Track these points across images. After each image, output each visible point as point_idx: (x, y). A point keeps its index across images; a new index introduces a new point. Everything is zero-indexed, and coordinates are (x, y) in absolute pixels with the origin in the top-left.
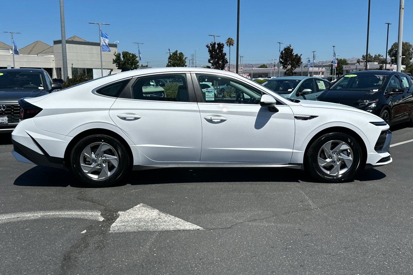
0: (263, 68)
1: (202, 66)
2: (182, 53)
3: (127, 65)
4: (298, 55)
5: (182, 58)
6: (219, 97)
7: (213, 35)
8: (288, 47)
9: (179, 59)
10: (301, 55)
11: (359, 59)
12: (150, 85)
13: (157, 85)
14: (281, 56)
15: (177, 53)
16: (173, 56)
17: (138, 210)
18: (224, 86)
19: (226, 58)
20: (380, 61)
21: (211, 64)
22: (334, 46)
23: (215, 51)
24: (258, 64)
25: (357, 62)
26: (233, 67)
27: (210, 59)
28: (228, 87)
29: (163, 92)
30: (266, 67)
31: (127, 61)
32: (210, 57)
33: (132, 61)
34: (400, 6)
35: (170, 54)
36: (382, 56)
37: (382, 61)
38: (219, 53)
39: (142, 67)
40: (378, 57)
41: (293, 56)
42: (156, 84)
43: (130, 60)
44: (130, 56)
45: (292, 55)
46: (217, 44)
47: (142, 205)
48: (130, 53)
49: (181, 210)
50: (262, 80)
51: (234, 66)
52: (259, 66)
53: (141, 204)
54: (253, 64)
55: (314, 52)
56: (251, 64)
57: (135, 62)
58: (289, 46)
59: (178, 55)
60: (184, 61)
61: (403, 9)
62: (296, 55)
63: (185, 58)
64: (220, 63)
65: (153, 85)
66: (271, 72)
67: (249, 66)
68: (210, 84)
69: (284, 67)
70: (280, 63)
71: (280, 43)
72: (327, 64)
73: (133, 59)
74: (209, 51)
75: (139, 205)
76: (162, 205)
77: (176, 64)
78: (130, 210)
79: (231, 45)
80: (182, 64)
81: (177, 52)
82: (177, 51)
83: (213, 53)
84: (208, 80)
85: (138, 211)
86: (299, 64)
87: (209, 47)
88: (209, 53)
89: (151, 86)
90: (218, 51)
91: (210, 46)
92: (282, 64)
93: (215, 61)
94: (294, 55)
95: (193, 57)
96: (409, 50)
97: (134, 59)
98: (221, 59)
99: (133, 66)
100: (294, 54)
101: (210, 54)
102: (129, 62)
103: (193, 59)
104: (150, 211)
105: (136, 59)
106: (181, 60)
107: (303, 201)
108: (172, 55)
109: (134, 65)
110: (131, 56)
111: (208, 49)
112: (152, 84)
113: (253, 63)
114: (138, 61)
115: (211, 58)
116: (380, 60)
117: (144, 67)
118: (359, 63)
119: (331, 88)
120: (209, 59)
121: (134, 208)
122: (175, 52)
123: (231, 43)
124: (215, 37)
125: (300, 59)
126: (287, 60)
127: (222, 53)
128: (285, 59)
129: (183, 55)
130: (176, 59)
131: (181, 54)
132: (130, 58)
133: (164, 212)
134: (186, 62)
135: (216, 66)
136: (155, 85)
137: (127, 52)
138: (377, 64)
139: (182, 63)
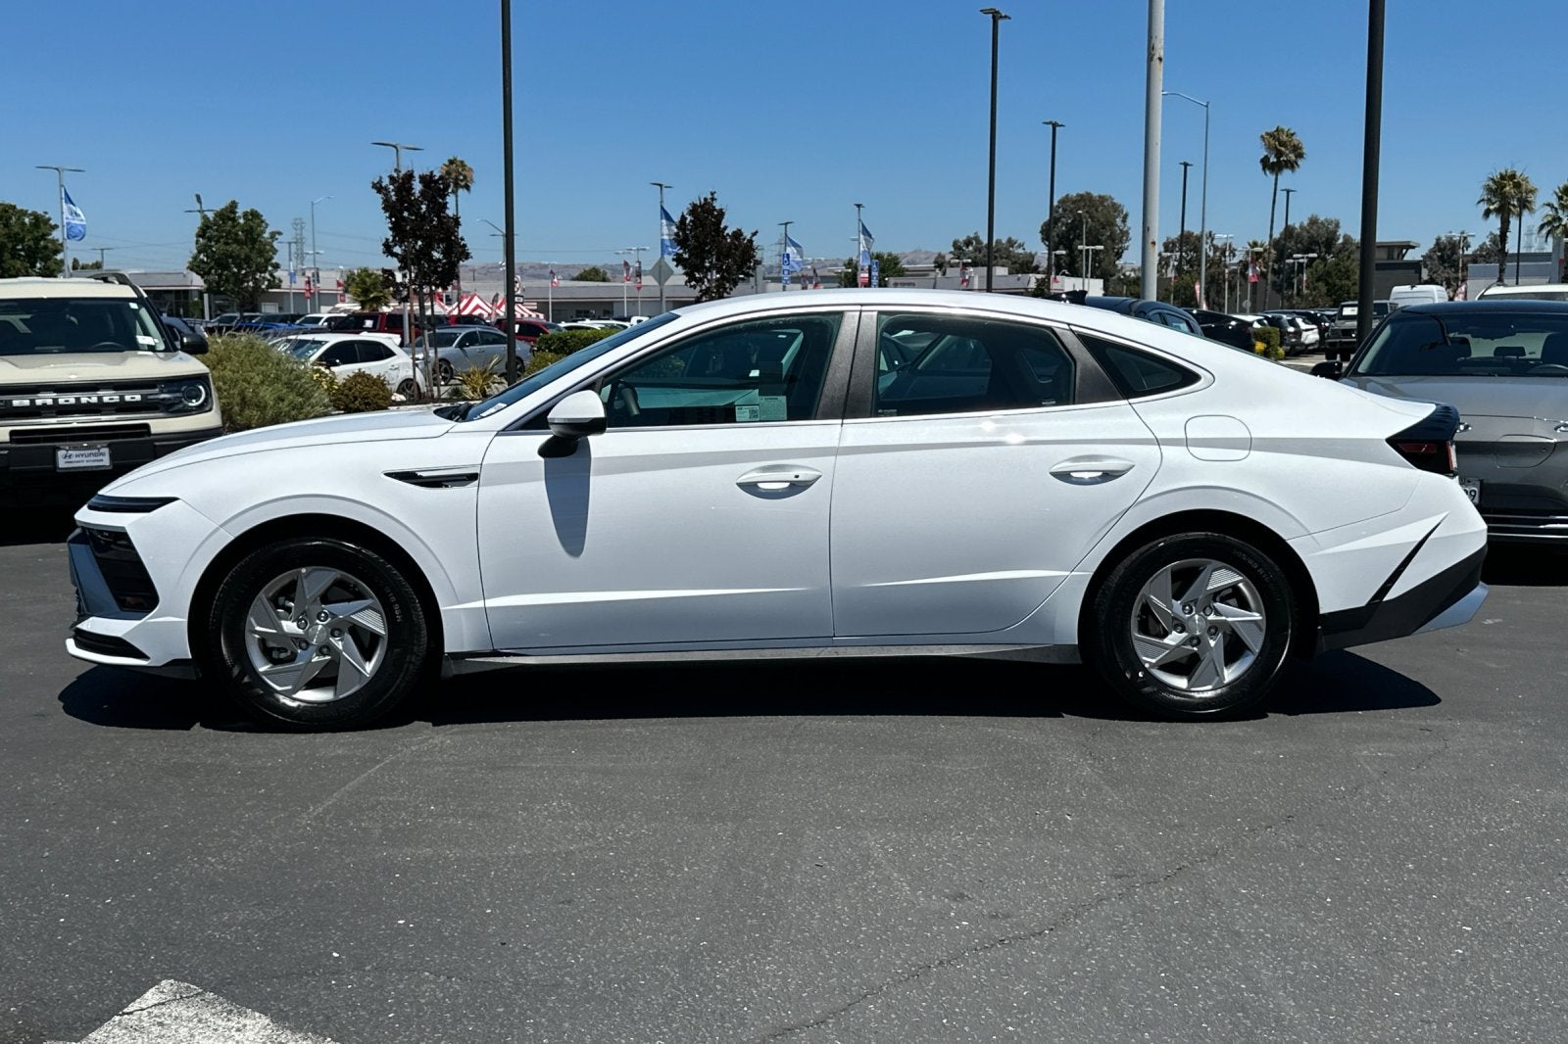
0: (591, 280)
1: (342, 267)
2: (259, 211)
3: (12, 262)
4: (742, 234)
5: (259, 235)
6: (436, 394)
7: (394, 144)
8: (705, 199)
9: (246, 236)
10: (755, 234)
11: (940, 256)
12: (136, 347)
13: (170, 348)
14: (677, 234)
15: (235, 213)
16: (219, 226)
17: (153, 1029)
18: (448, 349)
19: (462, 239)
20: (1015, 263)
21: (395, 259)
22: (859, 206)
23: (413, 207)
24: (567, 266)
25: (935, 267)
26: (471, 274)
27: (391, 239)
28: (464, 351)
29: (201, 379)
30: (604, 280)
31: (10, 245)
32: (391, 233)
33: (31, 243)
34: (1151, 48)
35: (205, 218)
36: (1020, 246)
37: (1022, 265)
38: (430, 214)
39: (75, 268)
40: (1007, 249)
41: (724, 238)
42: (165, 342)
43: (24, 238)
44: (24, 224)
45: (719, 231)
46: (418, 180)
47: (168, 987)
48: (22, 210)
49: (391, 1005)
50: (597, 327)
51: (474, 271)
52: (576, 275)
53: (163, 983)
54: (553, 265)
55: (786, 224)
56: (546, 266)
57: (46, 247)
58: (709, 196)
59: (242, 221)
60: (265, 245)
61: (1160, 59)
62: (734, 232)
63: (273, 235)
64: (436, 255)
65: (152, 348)
66: (625, 300)
67: (531, 271)
68: (391, 340)
69: (690, 276)
70: (675, 263)
71: (661, 185)
72: (829, 271)
73: (36, 234)
74: (388, 206)
75: (153, 990)
76: (283, 981)
77: (231, 257)
78: (107, 1027)
79: (462, 187)
80: (259, 259)
81: (236, 207)
82: (233, 205)
83: (406, 214)
84: (374, 325)
85: (156, 1030)
86: (749, 268)
87: (386, 188)
88: (387, 214)
89: (140, 353)
90: (424, 207)
91: (391, 187)
92: (685, 268)
93: (414, 247)
94: (728, 234)
95: (299, 232)
96: (1113, 224)
97: (44, 237)
98: (441, 241)
99: (38, 265)
100: (729, 231)
101: (390, 217)
102: (20, 247)
103: (299, 241)
104: (224, 1024)
105: (50, 237)
106: (254, 241)
107: (962, 896)
108: (211, 219)
109: (42, 259)
110: (27, 220)
111: (379, 198)
112: (143, 345)
113: (552, 263)
114: (61, 245)
115: (394, 237)
116: (1014, 260)
117: (83, 268)
118: (943, 269)
119: (919, 368)
120: (387, 240)
121: (131, 1013)
122: (227, 208)
123: (461, 178)
124: (402, 152)
125: (748, 249)
126: (704, 251)
127: (444, 217)
128: (695, 248)
129: (263, 222)
130: (231, 237)
131: (254, 216)
132: (23, 230)
133: (301, 1031)
134: (275, 251)
135: (419, 270)
136: (162, 347)
137: (7, 205)
138: (1006, 273)
139: (261, 253)
